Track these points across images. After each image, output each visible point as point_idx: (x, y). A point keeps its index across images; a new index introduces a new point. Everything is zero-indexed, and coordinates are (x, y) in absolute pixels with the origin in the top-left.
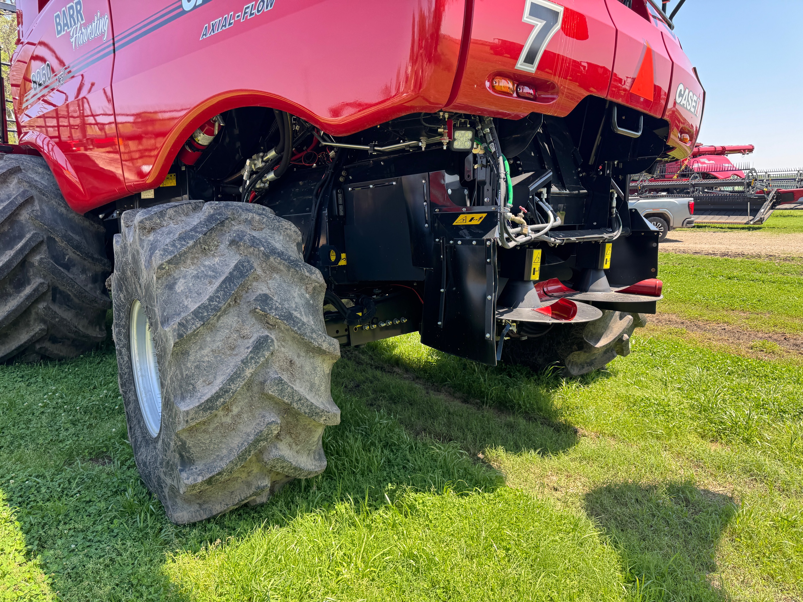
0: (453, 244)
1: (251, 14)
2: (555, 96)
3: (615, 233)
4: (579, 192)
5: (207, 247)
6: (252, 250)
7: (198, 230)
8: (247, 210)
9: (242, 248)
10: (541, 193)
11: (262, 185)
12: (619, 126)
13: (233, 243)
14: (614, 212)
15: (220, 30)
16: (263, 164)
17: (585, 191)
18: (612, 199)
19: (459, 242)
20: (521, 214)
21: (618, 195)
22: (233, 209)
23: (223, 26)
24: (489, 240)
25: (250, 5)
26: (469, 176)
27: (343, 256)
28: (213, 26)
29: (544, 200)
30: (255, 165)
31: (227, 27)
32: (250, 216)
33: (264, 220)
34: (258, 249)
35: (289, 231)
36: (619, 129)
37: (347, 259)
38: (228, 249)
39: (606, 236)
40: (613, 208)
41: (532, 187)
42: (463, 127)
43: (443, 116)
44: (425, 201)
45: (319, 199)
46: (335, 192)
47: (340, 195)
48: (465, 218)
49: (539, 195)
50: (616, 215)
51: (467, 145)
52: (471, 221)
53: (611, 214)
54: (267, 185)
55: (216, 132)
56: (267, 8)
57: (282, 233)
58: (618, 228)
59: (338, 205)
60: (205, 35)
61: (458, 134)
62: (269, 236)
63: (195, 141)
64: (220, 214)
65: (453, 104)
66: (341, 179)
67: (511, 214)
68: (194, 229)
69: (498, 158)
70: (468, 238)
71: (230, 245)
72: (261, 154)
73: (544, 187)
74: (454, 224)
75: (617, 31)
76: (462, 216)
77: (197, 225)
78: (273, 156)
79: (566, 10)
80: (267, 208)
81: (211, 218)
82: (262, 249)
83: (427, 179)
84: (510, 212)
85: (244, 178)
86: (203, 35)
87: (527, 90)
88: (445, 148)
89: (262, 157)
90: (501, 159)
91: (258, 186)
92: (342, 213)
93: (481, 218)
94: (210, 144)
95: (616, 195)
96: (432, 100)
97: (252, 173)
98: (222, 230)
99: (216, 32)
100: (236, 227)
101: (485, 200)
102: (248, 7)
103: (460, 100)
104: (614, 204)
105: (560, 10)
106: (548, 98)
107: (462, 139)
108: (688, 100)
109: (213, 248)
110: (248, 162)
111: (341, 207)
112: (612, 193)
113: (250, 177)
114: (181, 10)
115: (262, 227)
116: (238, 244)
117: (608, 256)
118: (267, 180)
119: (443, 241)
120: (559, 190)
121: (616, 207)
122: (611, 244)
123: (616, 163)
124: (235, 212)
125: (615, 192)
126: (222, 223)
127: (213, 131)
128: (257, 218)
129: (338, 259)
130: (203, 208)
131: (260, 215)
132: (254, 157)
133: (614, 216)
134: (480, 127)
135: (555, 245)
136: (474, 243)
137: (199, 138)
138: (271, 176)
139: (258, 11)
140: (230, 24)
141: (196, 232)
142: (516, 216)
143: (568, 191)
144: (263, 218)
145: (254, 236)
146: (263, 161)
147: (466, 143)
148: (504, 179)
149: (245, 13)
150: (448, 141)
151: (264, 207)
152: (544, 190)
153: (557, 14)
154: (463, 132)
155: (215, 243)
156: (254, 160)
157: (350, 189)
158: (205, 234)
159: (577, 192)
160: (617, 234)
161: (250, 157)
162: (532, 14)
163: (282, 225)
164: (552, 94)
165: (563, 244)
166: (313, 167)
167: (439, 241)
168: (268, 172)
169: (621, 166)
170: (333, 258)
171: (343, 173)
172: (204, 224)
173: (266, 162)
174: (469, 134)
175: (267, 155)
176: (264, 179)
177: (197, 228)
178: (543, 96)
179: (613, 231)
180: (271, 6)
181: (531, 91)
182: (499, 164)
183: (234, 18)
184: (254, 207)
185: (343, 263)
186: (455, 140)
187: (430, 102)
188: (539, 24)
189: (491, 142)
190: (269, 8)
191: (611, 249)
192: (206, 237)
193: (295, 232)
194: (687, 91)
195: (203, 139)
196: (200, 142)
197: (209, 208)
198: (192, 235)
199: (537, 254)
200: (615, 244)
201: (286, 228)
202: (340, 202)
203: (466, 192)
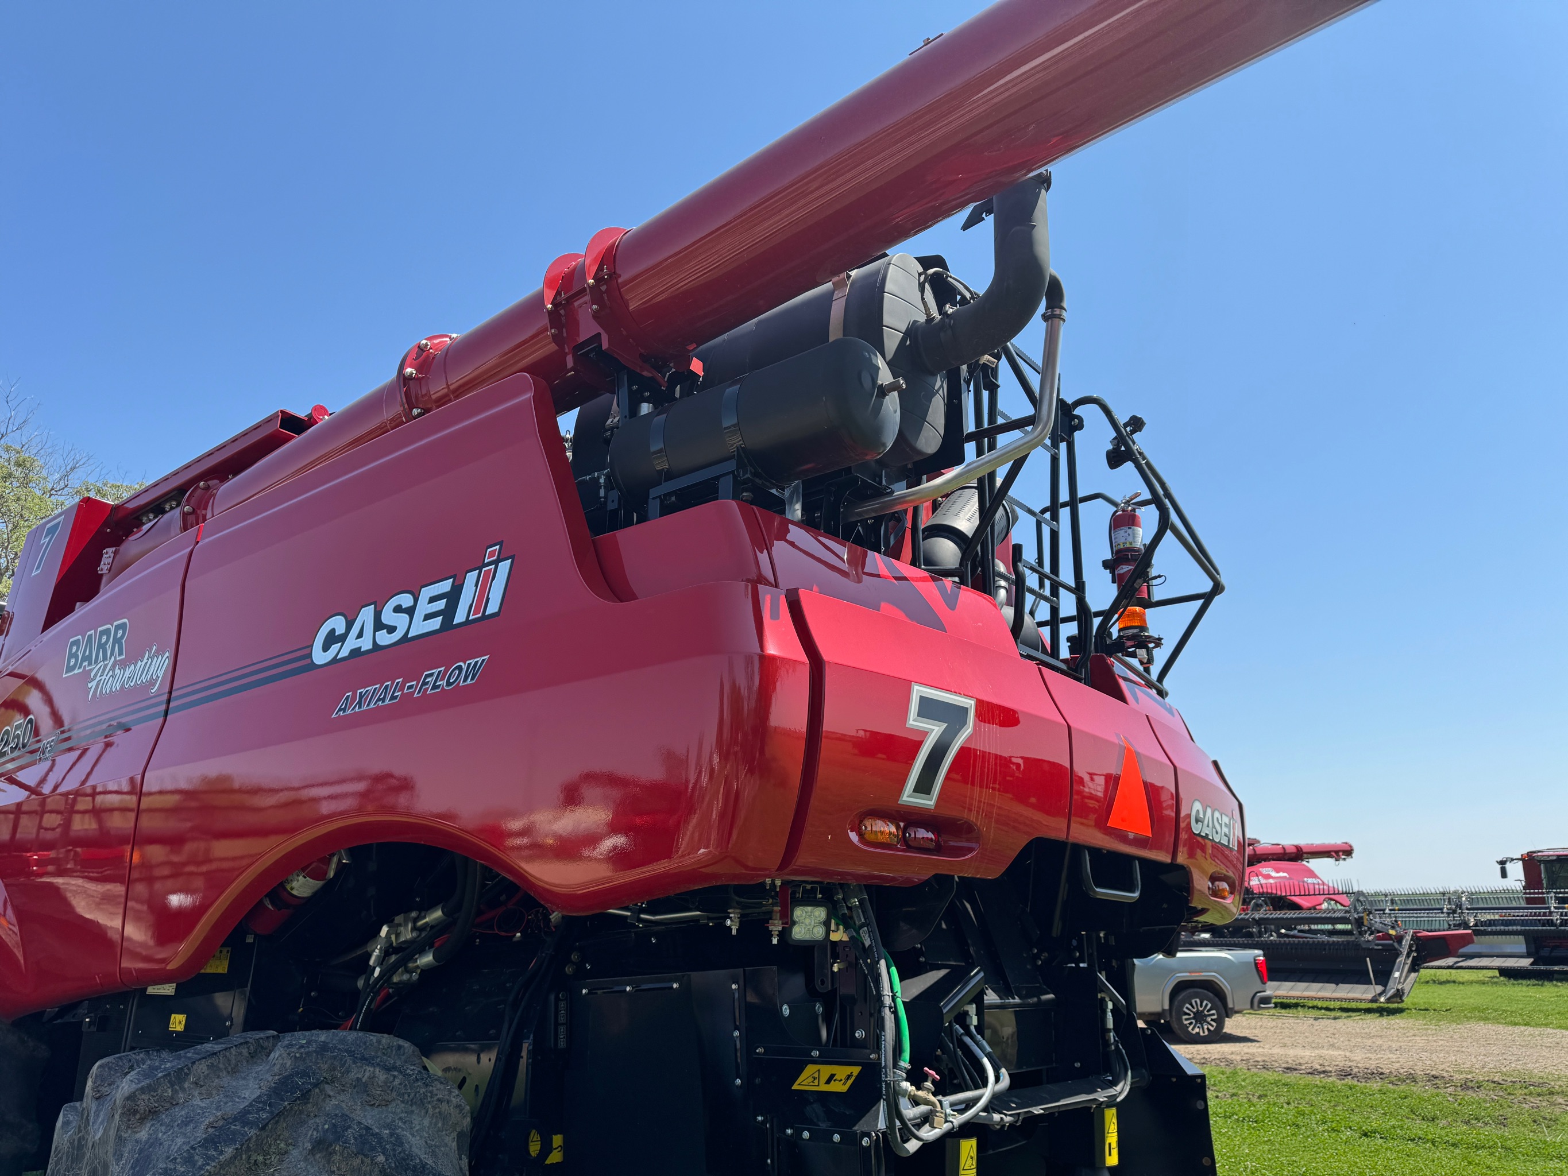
0: (792, 1134)
1: (435, 687)
2: (973, 845)
3: (1119, 1088)
4: (1039, 999)
5: (261, 1158)
6: (359, 1161)
7: (251, 1117)
8: (363, 1059)
9: (336, 1158)
10: (966, 1013)
11: (405, 977)
12: (1097, 886)
13: (320, 1145)
14: (1112, 1040)
15: (372, 706)
16: (415, 934)
17: (1051, 996)
18: (1104, 1012)
19: (806, 1135)
20: (928, 1084)
21: (1114, 1005)
22: (334, 1058)
23: (379, 700)
24: (868, 1135)
25: (436, 671)
26: (823, 982)
27: (557, 1140)
28: (361, 697)
29: (973, 1028)
30: (398, 935)
31: (387, 702)
32: (367, 1074)
33: (397, 1082)
34: (372, 1160)
35: (444, 1107)
36: (1098, 890)
37: (566, 1148)
38: (306, 1160)
39: (1101, 1096)
40: (1109, 1030)
41: (947, 1006)
42: (809, 900)
43: (773, 884)
44: (736, 1028)
45: (519, 1013)
46: (552, 997)
47: (562, 1005)
48: (816, 1075)
49: (962, 1018)
50: (1117, 1047)
51: (819, 933)
52: (828, 1082)
53: (1106, 1043)
54: (415, 976)
55: (331, 874)
56: (465, 680)
57: (430, 1111)
58: (1122, 1075)
59: (557, 1025)
60: (344, 710)
61: (800, 913)
62: (401, 1119)
63: (285, 889)
64: (305, 1074)
65: (790, 868)
66: (569, 970)
67: (908, 1084)
68: (242, 1117)
69: (878, 962)
70: (823, 1126)
71: (312, 1152)
72: (414, 914)
73: (970, 1003)
74: (795, 1087)
75: (1069, 727)
76: (810, 1069)
77: (251, 1105)
78: (436, 919)
79: (980, 704)
80: (406, 1044)
81: (283, 1087)
82: (381, 1158)
83: (741, 982)
84: (907, 1080)
85: (371, 962)
86: (340, 710)
87: (922, 833)
88: (775, 941)
89: (415, 920)
90: (883, 962)
91: (396, 979)
92: (562, 1044)
93: (849, 1077)
94: (316, 895)
95: (1110, 1005)
96: (750, 864)
97: (387, 952)
98: (301, 1112)
99: (365, 708)
100: (334, 1102)
101: (857, 1035)
102: (431, 675)
103: (804, 859)
104: (1110, 1024)
105: (970, 703)
106: (961, 848)
107: (807, 921)
108: (1214, 827)
109: (274, 1159)
110: (385, 930)
111: (562, 1029)
112: (1103, 999)
113: (381, 962)
114: (307, 661)
115: (390, 1098)
116: (330, 1149)
117: (1112, 1138)
118: (418, 967)
119: (772, 1126)
120: (1001, 998)
121: (1114, 1029)
122: (1114, 1111)
123: (1102, 935)
124: (336, 1063)
125: (1107, 999)
126: (305, 1096)
127: (326, 873)
128: (381, 1076)
129: (547, 1149)
130: (272, 1055)
131: (388, 1069)
132: (398, 919)
133: (1113, 1047)
134: (840, 896)
135: (1004, 1126)
136: (837, 1138)
137: (295, 884)
138: (427, 959)
139: (449, 684)
140: (393, 698)
141: (245, 1124)
142: (918, 1088)
143: (1017, 1000)
144: (395, 1077)
145: (367, 1128)
146: (414, 929)
147: (815, 930)
148: (890, 1008)
149: (425, 683)
150: (780, 929)
151: (401, 1042)
152: (972, 1009)
153: (965, 710)
154: (809, 909)
155: (282, 1145)
156: (400, 925)
157: (584, 991)
158: (263, 1128)
159: (1035, 999)
160: (1122, 1090)
161: (389, 921)
162: (922, 713)
163: (431, 1092)
164: (968, 841)
165: (1019, 1124)
166: (515, 939)
167: (763, 1123)
168: (422, 951)
169: (1112, 941)
170: (534, 1149)
171: (574, 957)
172: (264, 1103)
173: (421, 929)
174: (821, 913)
175: (425, 917)
176: (411, 965)
177: (249, 1112)
178: (952, 843)
179: (1113, 1083)
180: (472, 679)
181: (930, 835)
182: (879, 975)
183: (402, 689)
184: (379, 1042)
185: (555, 1157)
186: (794, 923)
187: (746, 867)
188: (936, 729)
189: (862, 926)
190: (469, 681)
191: (1115, 1120)
192: (264, 1134)
193: (458, 1106)
194: (1209, 811)
195: (302, 886)
196: (294, 892)
197: (285, 1055)
198: (234, 1133)
199: (968, 1148)
200: (1123, 1109)
201: (439, 1100)
202: (562, 1019)
203: (819, 1009)
